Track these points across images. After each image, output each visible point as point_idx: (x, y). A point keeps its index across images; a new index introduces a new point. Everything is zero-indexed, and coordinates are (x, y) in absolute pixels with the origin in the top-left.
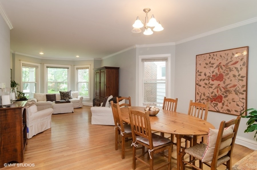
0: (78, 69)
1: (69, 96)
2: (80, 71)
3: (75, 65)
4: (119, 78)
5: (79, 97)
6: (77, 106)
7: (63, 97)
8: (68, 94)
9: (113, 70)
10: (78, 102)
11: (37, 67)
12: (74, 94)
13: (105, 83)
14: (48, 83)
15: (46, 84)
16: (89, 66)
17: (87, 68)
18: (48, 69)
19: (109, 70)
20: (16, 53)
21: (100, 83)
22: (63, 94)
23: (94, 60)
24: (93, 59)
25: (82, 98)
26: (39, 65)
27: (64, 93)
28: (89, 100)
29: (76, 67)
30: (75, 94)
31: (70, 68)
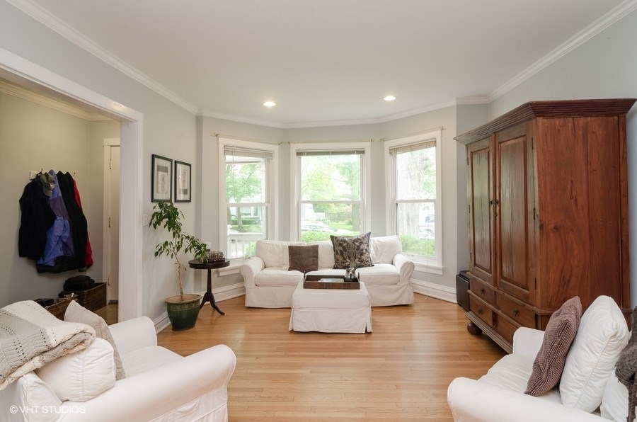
0: (394, 151)
1: (362, 254)
2: (403, 159)
3: (383, 140)
4: (626, 172)
5: (401, 259)
6: (390, 299)
7: (340, 258)
8: (359, 247)
9: (581, 121)
10: (392, 281)
11: (268, 155)
12: (382, 248)
13: (534, 202)
14: (303, 206)
15: (296, 211)
16: (436, 134)
17: (431, 143)
18: (303, 158)
19: (558, 122)
20: (206, 113)
21: (496, 202)
22: (341, 245)
23: (458, 106)
24: (454, 103)
25: (409, 267)
26: (275, 149)
27: (345, 241)
28: (441, 273)
29: (388, 144)
30: (384, 245)
31: (368, 152)
